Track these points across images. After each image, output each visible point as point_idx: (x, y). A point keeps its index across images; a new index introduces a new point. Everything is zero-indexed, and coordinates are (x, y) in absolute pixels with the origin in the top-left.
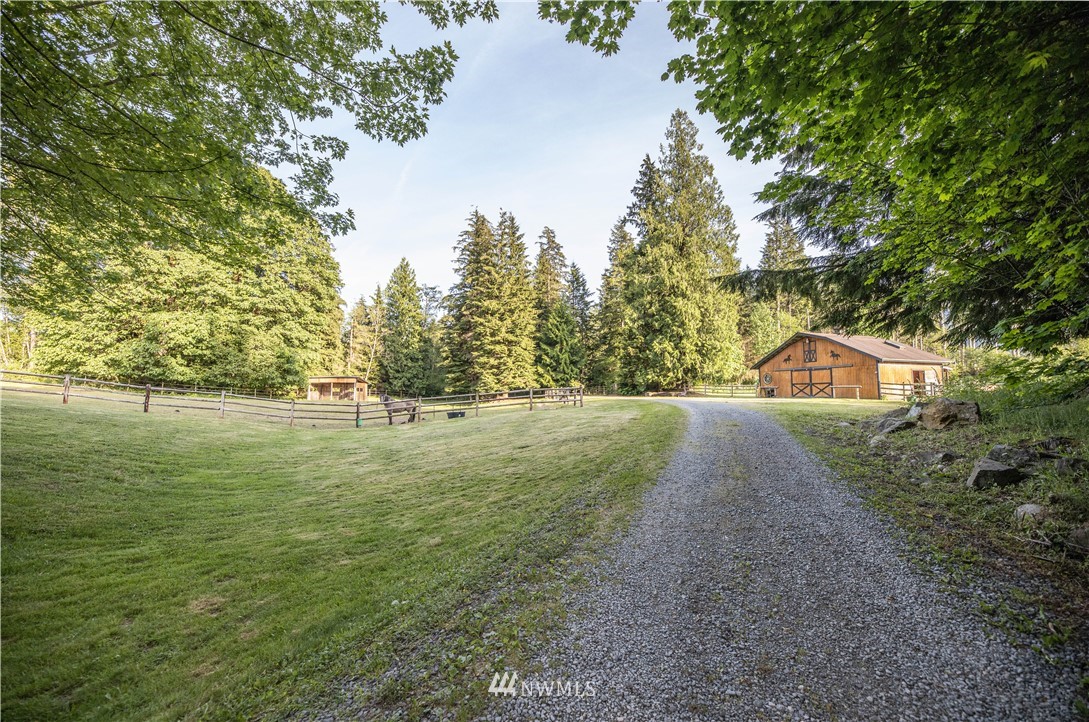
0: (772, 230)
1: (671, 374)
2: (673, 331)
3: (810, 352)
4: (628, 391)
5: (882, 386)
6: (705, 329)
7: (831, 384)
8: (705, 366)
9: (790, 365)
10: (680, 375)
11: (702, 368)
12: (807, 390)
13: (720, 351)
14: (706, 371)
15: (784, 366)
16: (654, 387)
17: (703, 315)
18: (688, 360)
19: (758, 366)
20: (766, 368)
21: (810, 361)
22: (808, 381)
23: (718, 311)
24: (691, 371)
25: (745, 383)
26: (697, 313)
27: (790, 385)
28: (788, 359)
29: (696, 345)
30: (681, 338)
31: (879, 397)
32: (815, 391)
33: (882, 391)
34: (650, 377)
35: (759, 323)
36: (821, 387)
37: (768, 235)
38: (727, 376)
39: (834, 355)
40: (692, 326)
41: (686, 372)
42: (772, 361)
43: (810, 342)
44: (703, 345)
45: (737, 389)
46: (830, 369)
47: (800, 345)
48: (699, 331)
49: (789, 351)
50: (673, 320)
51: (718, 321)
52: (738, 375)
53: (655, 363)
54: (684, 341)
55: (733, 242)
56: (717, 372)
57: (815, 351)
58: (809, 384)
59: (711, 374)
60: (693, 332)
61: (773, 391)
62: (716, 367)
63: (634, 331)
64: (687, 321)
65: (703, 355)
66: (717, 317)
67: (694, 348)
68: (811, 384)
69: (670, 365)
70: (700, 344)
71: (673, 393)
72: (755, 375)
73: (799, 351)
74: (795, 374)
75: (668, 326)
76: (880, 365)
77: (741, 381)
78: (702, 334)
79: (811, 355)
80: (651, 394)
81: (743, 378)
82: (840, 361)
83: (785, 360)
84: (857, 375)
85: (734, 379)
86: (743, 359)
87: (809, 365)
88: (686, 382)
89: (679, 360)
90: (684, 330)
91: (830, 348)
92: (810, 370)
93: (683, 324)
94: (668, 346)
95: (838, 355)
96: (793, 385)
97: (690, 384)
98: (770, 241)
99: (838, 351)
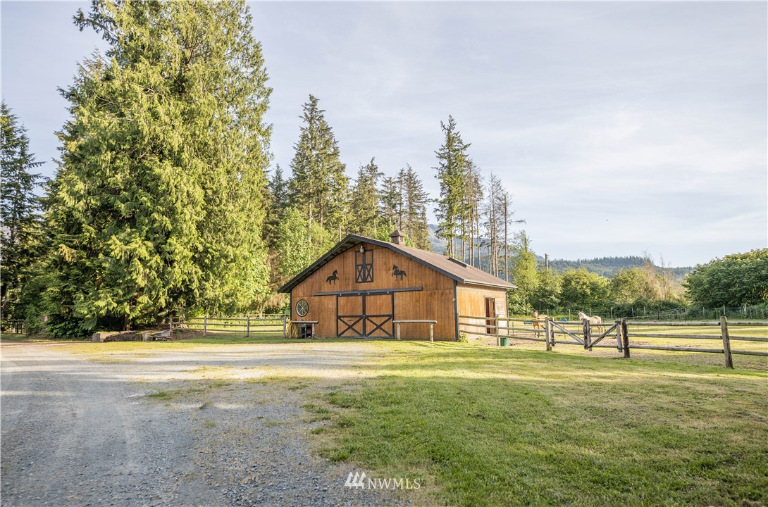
0: (307, 125)
1: (144, 299)
2: (154, 221)
3: (364, 266)
4: (65, 330)
5: (461, 320)
6: (211, 223)
7: (392, 317)
8: (207, 285)
9: (336, 286)
10: (162, 301)
11: (202, 288)
12: (359, 327)
13: (232, 261)
14: (210, 294)
15: (327, 288)
16: (112, 322)
17: (208, 200)
18: (178, 274)
19: (288, 289)
20: (300, 291)
21: (364, 281)
22: (360, 313)
23: (234, 197)
24: (183, 294)
25: (268, 311)
26: (198, 194)
27: (334, 317)
28: (333, 278)
29: (195, 249)
30: (168, 235)
31: (457, 339)
32: (370, 327)
33: (461, 328)
34: (101, 303)
35: (289, 233)
36: (378, 321)
37: (302, 129)
38: (243, 302)
39: (398, 273)
40: (190, 217)
41: (175, 294)
42: (310, 280)
43: (365, 251)
44: (206, 251)
45: (258, 319)
46: (392, 293)
47: (350, 256)
48: (200, 227)
49: (335, 265)
50: (155, 202)
51: (232, 212)
52: (260, 300)
53: (117, 279)
54: (173, 240)
55: (262, 99)
56: (227, 296)
57: (372, 265)
58: (361, 317)
59: (216, 299)
60: (189, 227)
61: (309, 327)
62: (226, 288)
63: (77, 215)
64: (179, 205)
65: (204, 267)
66: (231, 207)
67: (191, 254)
68: (364, 317)
69: (141, 282)
70: (201, 248)
71: (146, 334)
72: (283, 300)
73: (348, 264)
74: (342, 300)
75: (148, 214)
76: (458, 288)
77: (262, 309)
78: (206, 233)
79: (365, 272)
80: (104, 335)
81: (266, 304)
82: (405, 283)
83: (330, 279)
84: (429, 304)
85: (254, 306)
86: (268, 278)
87: (363, 287)
88: (174, 313)
89: (161, 275)
90: (174, 221)
91: (393, 261)
92: (364, 294)
93: (171, 212)
94: (141, 248)
95: (402, 273)
96: (338, 318)
97: (181, 317)
98: (304, 137)
99: (404, 265)
